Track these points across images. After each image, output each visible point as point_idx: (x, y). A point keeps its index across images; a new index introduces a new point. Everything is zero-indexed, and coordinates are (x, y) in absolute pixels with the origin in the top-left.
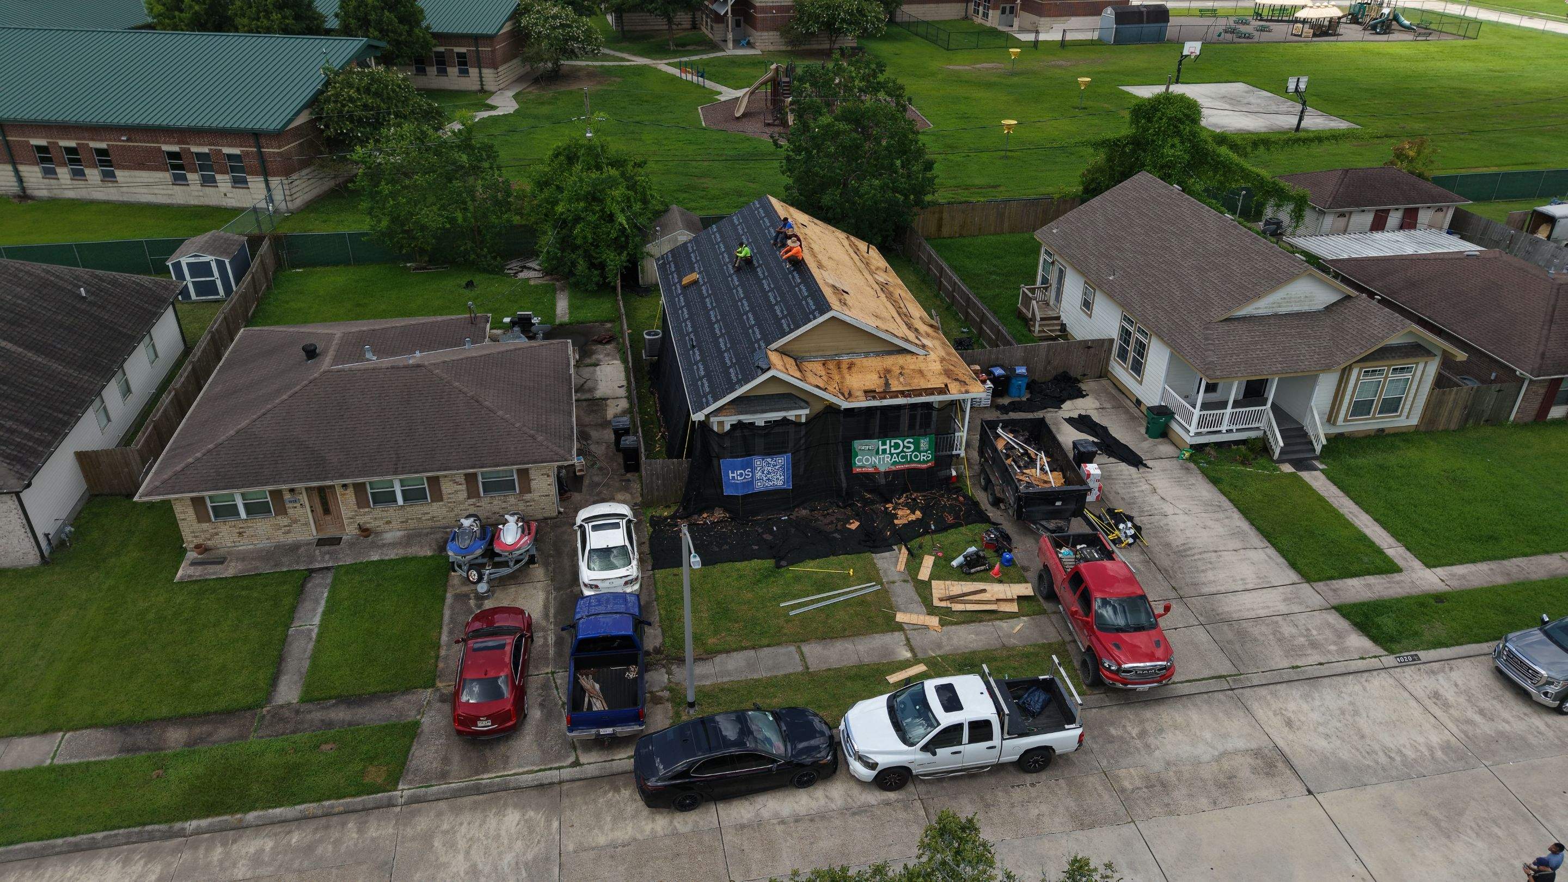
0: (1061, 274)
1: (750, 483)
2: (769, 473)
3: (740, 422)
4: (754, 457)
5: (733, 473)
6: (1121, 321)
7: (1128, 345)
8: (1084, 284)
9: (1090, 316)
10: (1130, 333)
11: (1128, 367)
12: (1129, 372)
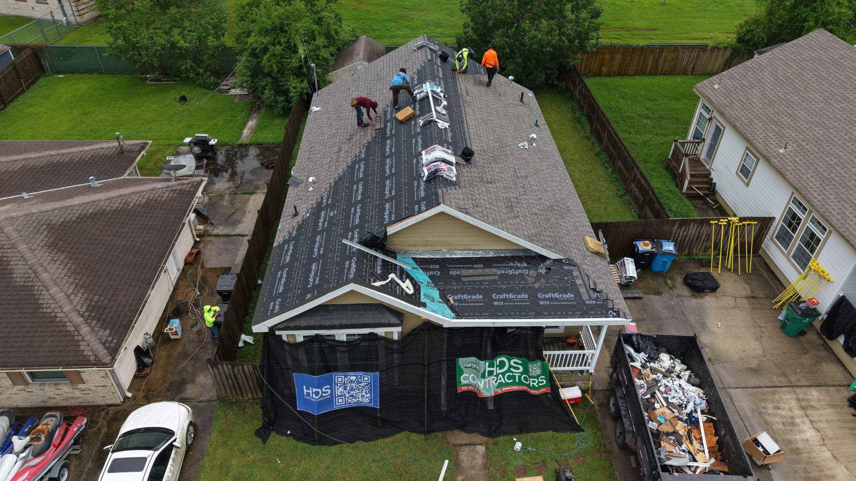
0: (718, 133)
1: (330, 401)
2: (352, 389)
3: (317, 335)
4: (334, 374)
5: (308, 389)
6: (788, 203)
7: (794, 231)
8: (744, 149)
9: (747, 185)
10: (799, 219)
11: (789, 254)
12: (789, 260)
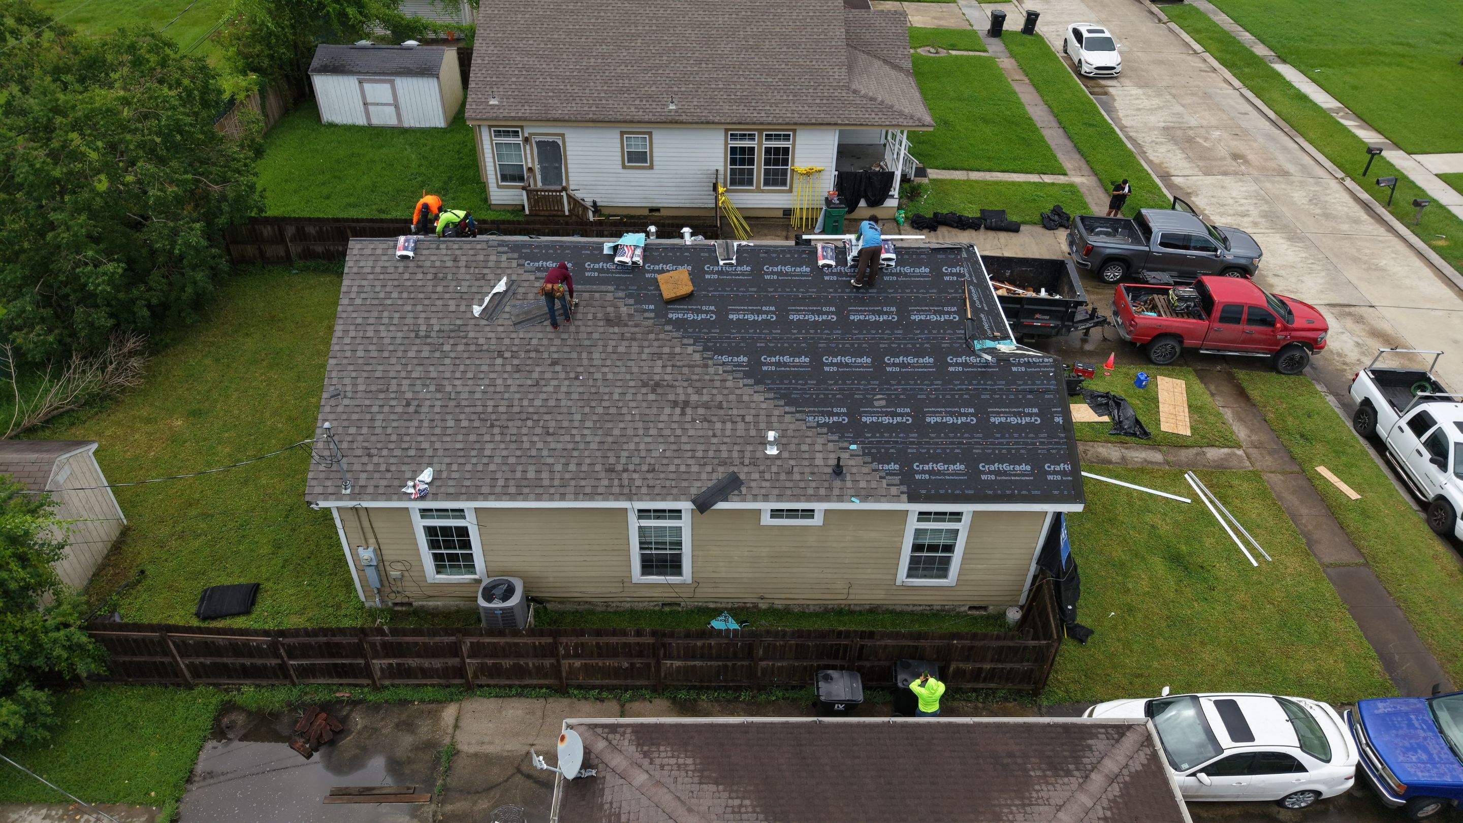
0: (552, 146)
6: (726, 144)
7: (751, 162)
8: (618, 136)
9: (651, 167)
10: (752, 150)
11: (758, 187)
12: (763, 191)
